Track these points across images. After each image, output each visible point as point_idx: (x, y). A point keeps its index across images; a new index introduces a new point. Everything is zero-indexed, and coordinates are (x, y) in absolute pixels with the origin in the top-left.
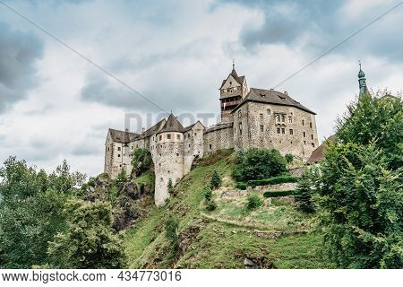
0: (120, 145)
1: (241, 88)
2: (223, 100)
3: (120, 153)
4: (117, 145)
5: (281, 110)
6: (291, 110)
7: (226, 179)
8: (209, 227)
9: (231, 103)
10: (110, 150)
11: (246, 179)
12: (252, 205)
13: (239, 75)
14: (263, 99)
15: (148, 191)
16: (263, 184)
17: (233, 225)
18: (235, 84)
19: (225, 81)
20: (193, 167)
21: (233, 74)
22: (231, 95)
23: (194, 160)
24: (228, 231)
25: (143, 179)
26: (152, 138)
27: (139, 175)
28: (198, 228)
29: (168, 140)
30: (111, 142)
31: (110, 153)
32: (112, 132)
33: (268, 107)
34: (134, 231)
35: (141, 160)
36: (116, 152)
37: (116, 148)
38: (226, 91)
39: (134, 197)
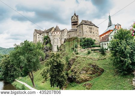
0: (38, 34)
2: (72, 22)
5: (91, 27)
7: (79, 46)
9: (75, 23)
10: (35, 36)
11: (85, 46)
12: (89, 53)
13: (77, 15)
15: (51, 49)
17: (85, 58)
18: (76, 18)
19: (72, 17)
20: (65, 42)
21: (75, 14)
22: (74, 21)
23: (65, 40)
25: (48, 45)
26: (49, 33)
29: (57, 34)
30: (36, 33)
32: (36, 30)
35: (47, 39)
36: (38, 37)
37: (37, 35)
39: (47, 51)
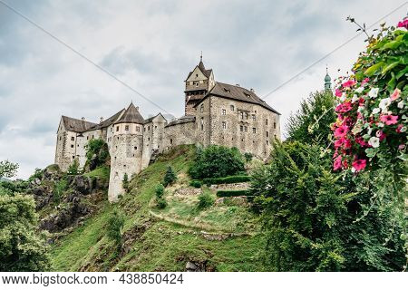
0: (74, 135)
1: (207, 82)
2: (188, 93)
3: (73, 143)
4: (70, 134)
5: (245, 107)
6: (256, 108)
7: (181, 176)
8: (155, 227)
9: (196, 97)
10: (62, 139)
11: (202, 177)
12: (204, 204)
13: (207, 68)
14: (227, 94)
15: (101, 186)
16: (219, 182)
17: (179, 226)
18: (202, 77)
19: (191, 73)
20: (151, 162)
21: (201, 67)
22: (196, 88)
23: (153, 155)
24: (173, 231)
25: (97, 173)
26: (109, 129)
27: (92, 168)
28: (144, 228)
29: (125, 132)
30: (64, 130)
31: (61, 142)
32: (65, 120)
33: (232, 103)
34: (81, 228)
35: (97, 151)
36: (69, 142)
37: (69, 137)
38: (191, 83)
39: (85, 192)
